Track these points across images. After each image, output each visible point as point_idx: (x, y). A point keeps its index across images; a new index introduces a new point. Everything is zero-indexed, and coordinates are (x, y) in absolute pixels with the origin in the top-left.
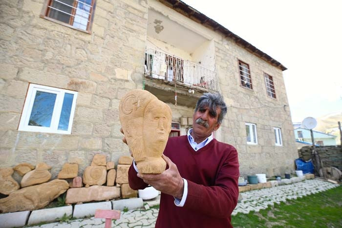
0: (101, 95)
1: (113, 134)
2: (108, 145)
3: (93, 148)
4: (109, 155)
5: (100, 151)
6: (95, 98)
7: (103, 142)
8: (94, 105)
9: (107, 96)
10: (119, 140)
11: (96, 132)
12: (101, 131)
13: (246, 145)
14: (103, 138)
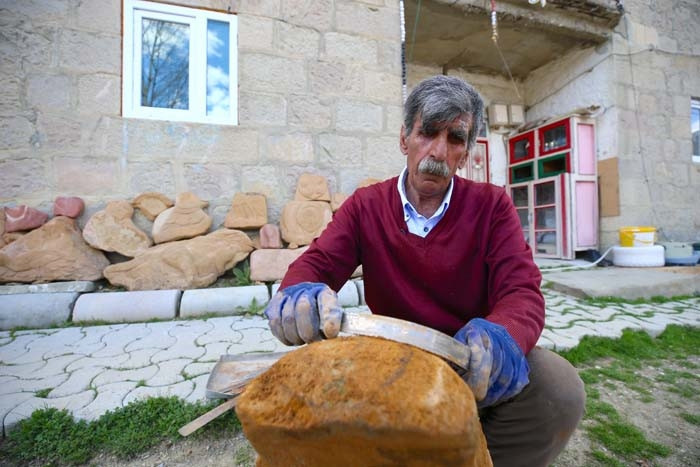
0: (294, 22)
1: (338, 124)
2: (328, 152)
3: (295, 159)
4: (333, 178)
5: (311, 168)
6: (283, 29)
7: (315, 144)
8: (282, 48)
9: (312, 24)
10: (352, 139)
11: (294, 119)
12: (306, 117)
13: (690, 163)
14: (315, 136)
